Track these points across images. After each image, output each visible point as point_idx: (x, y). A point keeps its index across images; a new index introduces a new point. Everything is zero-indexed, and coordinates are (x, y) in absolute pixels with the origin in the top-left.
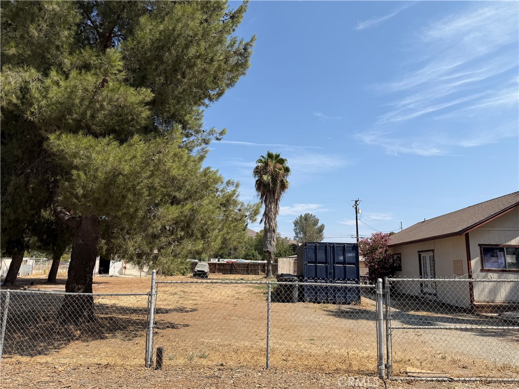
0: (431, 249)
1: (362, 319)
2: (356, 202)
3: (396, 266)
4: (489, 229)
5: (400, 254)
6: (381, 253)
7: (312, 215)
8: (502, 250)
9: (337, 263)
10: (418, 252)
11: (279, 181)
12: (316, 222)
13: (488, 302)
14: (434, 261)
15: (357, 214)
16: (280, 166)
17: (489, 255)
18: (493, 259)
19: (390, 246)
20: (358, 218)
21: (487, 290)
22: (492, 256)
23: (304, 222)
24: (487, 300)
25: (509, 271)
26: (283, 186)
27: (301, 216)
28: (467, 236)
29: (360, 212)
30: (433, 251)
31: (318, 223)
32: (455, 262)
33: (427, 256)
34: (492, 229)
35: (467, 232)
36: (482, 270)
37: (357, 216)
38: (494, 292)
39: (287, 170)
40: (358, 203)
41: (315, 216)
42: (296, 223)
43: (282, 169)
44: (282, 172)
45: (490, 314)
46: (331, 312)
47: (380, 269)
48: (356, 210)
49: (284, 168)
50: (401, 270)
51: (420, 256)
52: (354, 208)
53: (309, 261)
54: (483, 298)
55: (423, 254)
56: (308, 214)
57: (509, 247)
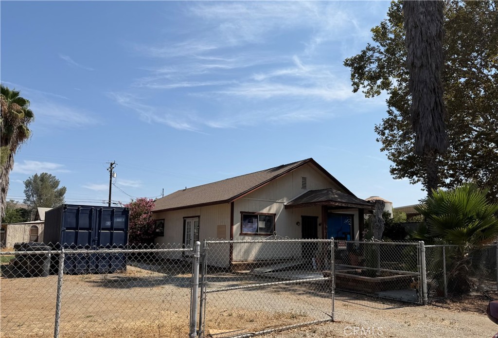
0: (197, 215)
1: (135, 286)
2: (112, 165)
3: (158, 232)
4: (250, 199)
5: (164, 220)
6: (144, 219)
7: (51, 175)
8: (256, 217)
9: (103, 229)
10: (184, 218)
11: (15, 128)
12: (56, 183)
13: (243, 261)
14: (199, 226)
15: (111, 178)
16: (19, 108)
17: (247, 221)
18: (250, 225)
19: (154, 212)
20: (112, 183)
21: (243, 250)
22: (249, 222)
23: (40, 183)
24: (242, 259)
25: (260, 235)
26: (22, 134)
27: (36, 175)
28: (233, 204)
29: (115, 176)
30: (199, 217)
31: (58, 185)
32: (219, 227)
33: (192, 222)
34: (252, 199)
35: (232, 201)
36: (241, 234)
37: (111, 181)
38: (247, 252)
39: (29, 114)
40: (113, 166)
41: (55, 177)
42: (28, 184)
43: (21, 112)
44: (21, 116)
45: (244, 272)
46: (96, 282)
47: (142, 235)
48: (111, 174)
49: (24, 111)
50: (163, 236)
51: (185, 221)
52: (108, 171)
53: (68, 226)
54: (239, 258)
55: (188, 220)
56: (46, 174)
57: (262, 214)
